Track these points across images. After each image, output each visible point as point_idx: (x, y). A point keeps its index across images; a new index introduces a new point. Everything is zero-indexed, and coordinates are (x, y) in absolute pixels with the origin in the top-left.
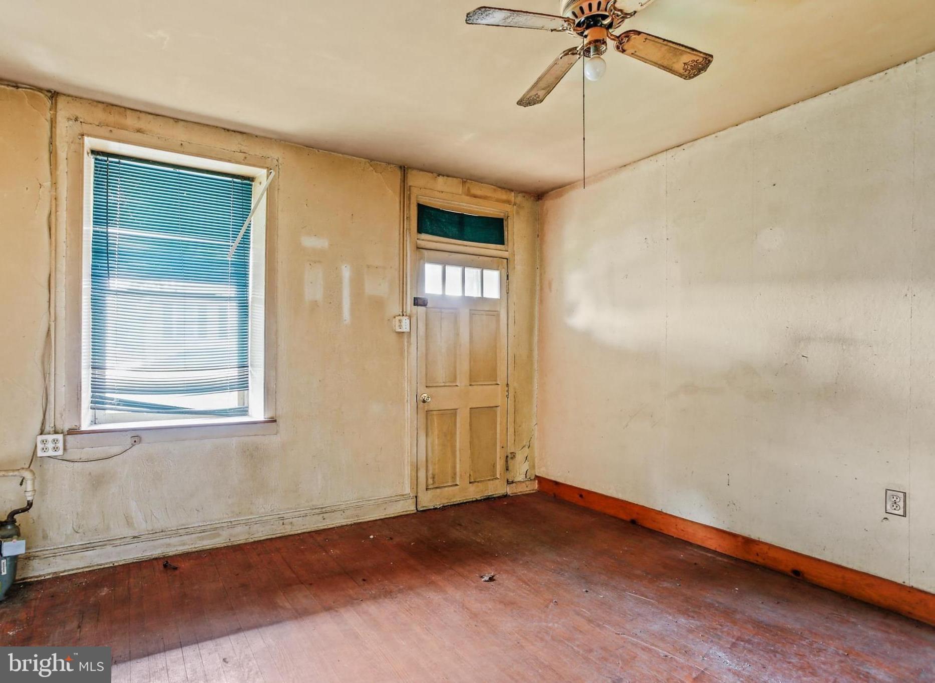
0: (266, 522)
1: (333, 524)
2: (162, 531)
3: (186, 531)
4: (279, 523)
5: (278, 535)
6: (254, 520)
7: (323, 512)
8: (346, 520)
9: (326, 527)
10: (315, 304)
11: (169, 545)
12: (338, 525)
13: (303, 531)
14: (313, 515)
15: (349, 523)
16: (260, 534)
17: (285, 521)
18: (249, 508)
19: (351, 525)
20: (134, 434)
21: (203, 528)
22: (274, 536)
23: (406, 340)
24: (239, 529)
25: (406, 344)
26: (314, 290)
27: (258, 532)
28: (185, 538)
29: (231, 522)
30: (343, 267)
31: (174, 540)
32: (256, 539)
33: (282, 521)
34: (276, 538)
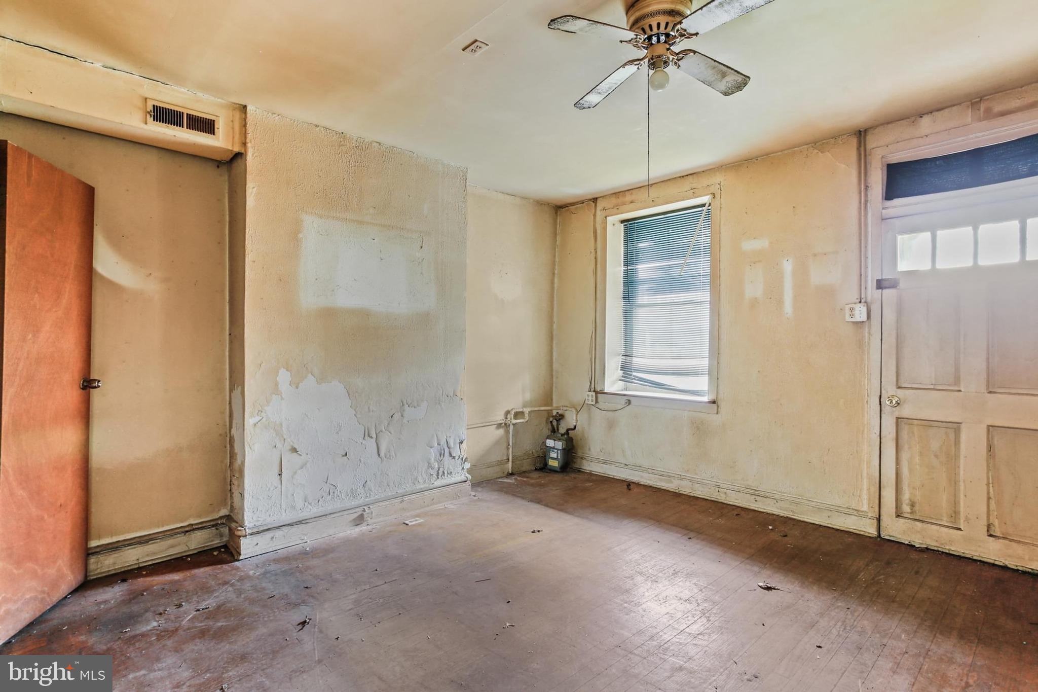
0: (705, 484)
1: (765, 509)
2: (640, 467)
3: (652, 471)
4: (715, 489)
5: (713, 499)
6: (696, 480)
7: (756, 494)
8: (779, 511)
9: (756, 509)
10: (754, 303)
11: (642, 477)
12: (769, 512)
13: (734, 504)
14: (746, 493)
15: (782, 515)
16: (699, 493)
17: (720, 490)
18: (695, 470)
19: (782, 517)
20: (629, 398)
21: (662, 473)
22: (709, 499)
23: (867, 330)
24: (684, 483)
25: (867, 335)
26: (754, 288)
27: (699, 491)
28: (651, 475)
29: (681, 475)
30: (785, 262)
31: (645, 475)
32: (696, 495)
33: (718, 489)
34: (711, 500)
